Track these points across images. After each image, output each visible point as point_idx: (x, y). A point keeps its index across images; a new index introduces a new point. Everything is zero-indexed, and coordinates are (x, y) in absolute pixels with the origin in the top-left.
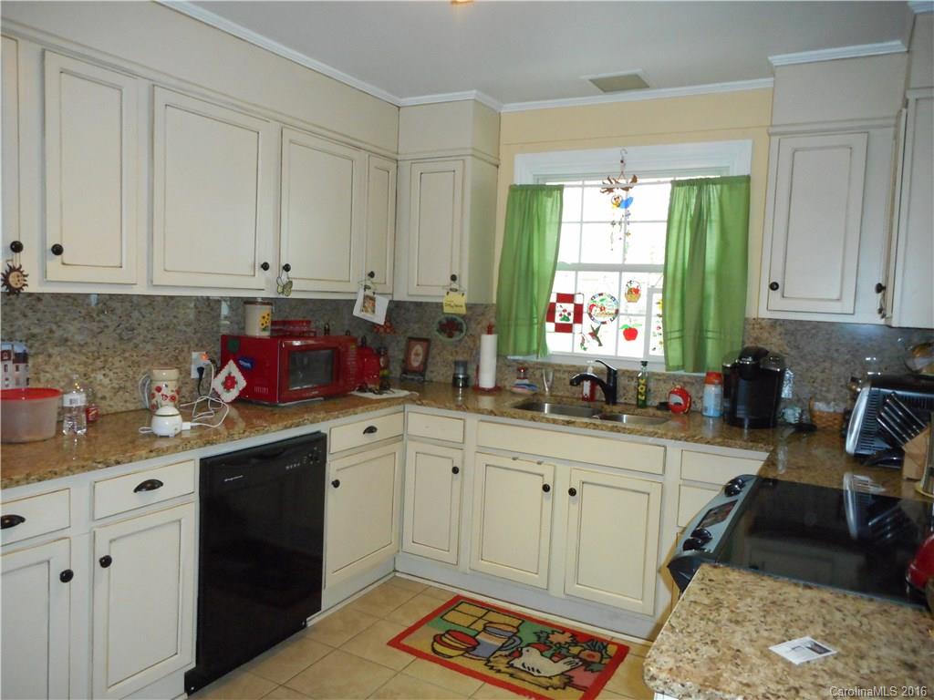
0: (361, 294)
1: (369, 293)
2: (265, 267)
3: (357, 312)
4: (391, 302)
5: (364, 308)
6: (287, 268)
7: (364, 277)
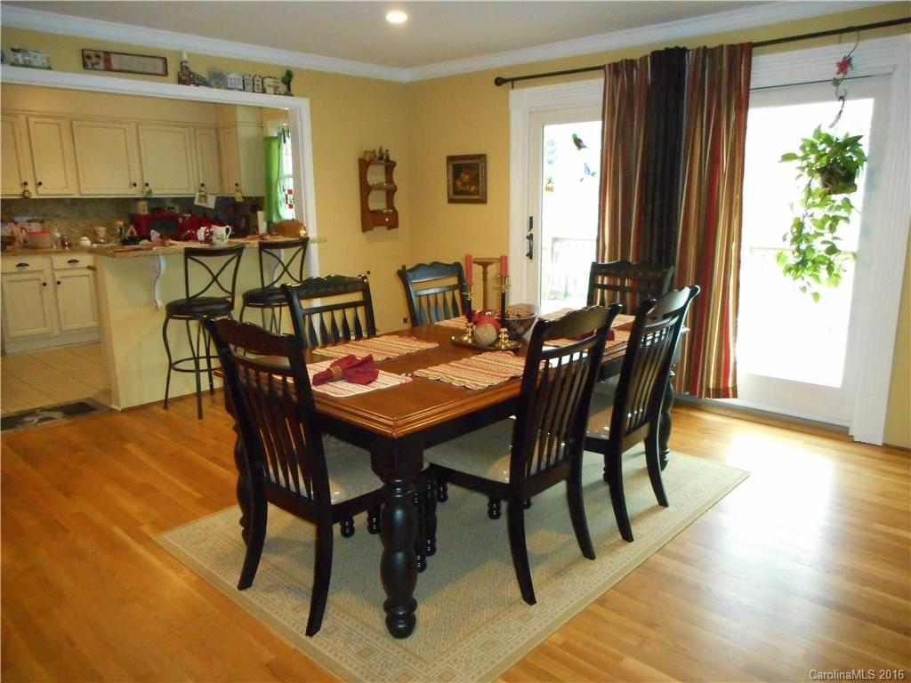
0: (198, 194)
1: (202, 193)
2: (135, 185)
3: (196, 203)
4: (218, 198)
5: (200, 200)
6: (147, 185)
7: (197, 187)
